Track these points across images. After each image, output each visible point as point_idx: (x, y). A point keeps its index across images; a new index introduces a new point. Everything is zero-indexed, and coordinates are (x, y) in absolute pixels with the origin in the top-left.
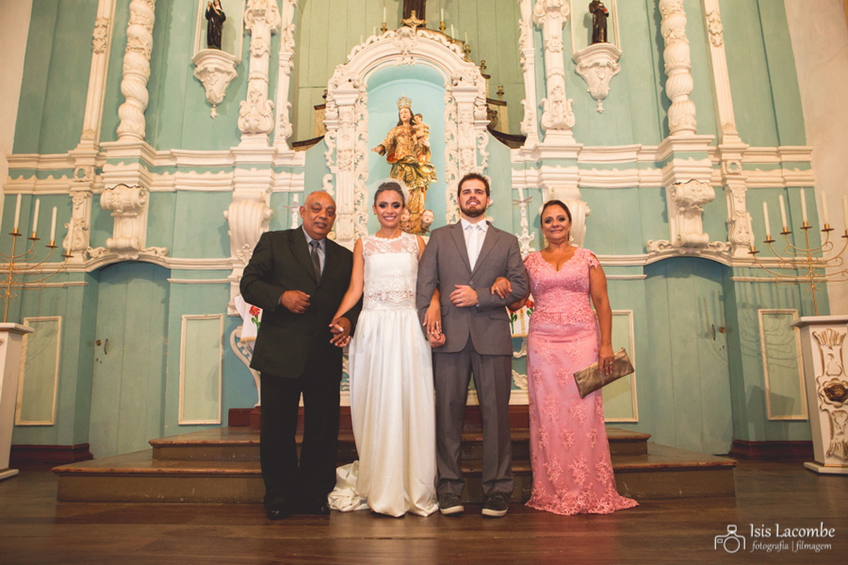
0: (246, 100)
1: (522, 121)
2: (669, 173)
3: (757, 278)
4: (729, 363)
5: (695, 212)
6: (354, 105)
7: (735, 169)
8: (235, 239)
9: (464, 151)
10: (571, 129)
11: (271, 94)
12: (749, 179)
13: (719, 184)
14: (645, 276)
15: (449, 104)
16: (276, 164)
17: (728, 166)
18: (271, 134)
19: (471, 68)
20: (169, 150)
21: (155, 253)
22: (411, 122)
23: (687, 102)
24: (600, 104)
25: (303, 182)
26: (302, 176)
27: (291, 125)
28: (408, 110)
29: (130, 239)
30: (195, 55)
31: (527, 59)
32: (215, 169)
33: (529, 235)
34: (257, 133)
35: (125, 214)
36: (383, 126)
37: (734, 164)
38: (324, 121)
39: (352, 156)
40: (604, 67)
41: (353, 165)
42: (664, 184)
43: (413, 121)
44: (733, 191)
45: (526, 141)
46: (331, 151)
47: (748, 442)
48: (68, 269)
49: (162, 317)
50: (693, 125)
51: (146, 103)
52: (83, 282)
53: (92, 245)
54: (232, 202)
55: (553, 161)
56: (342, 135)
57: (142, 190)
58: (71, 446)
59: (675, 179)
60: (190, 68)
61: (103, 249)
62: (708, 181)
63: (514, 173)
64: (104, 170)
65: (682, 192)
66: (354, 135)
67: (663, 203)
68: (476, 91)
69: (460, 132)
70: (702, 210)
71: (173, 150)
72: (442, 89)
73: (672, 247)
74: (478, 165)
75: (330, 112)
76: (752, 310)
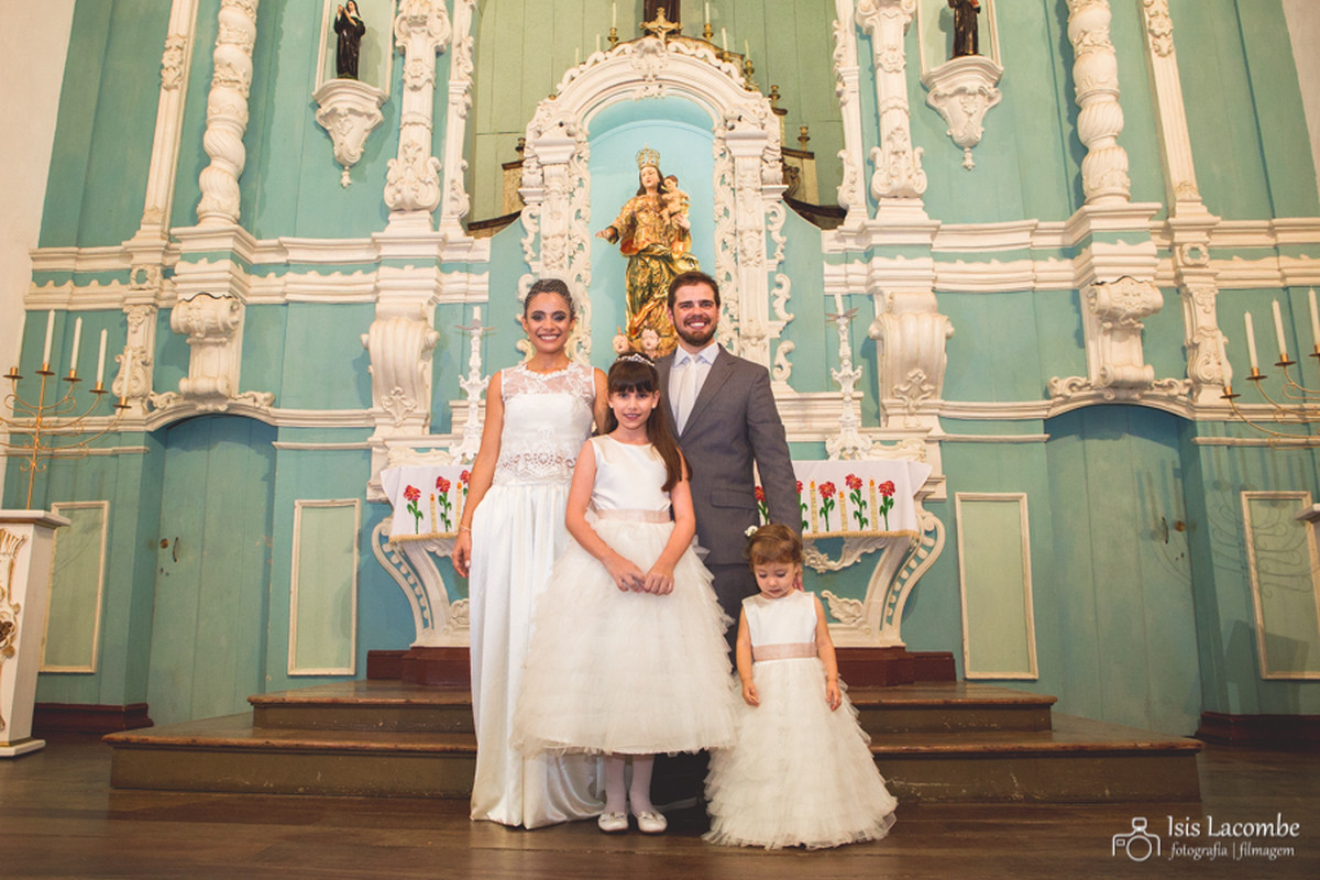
0: (396, 158)
1: (840, 184)
2: (1084, 267)
3: (1238, 440)
4: (1192, 581)
5: (1130, 330)
6: (568, 163)
7: (1198, 258)
8: (379, 380)
9: (745, 236)
10: (920, 196)
11: (436, 148)
12: (1222, 274)
13: (1171, 283)
14: (1047, 436)
15: (720, 159)
16: (444, 258)
17: (1186, 253)
18: (435, 212)
19: (757, 102)
20: (276, 238)
21: (255, 402)
22: (660, 189)
23: (1113, 149)
24: (969, 155)
25: (486, 287)
26: (486, 277)
27: (467, 196)
28: (654, 170)
29: (216, 379)
30: (316, 90)
31: (847, 84)
32: (348, 268)
33: (854, 370)
34: (415, 210)
35: (208, 340)
36: (613, 196)
37: (1197, 249)
38: (520, 190)
39: (564, 245)
40: (974, 94)
41: (566, 258)
42: (1077, 284)
43: (663, 187)
44: (1194, 295)
45: (847, 218)
46: (531, 237)
47: (1229, 716)
48: (119, 427)
49: (263, 503)
50: (1124, 186)
51: (242, 166)
52: (142, 447)
53: (157, 388)
54: (374, 320)
55: (891, 250)
56: (549, 211)
57: (234, 302)
58: (120, 707)
59: (1095, 276)
60: (310, 109)
61: (174, 395)
62: (1151, 279)
63: (828, 269)
64: (176, 272)
65: (1107, 297)
66: (567, 211)
67: (1076, 316)
68: (764, 137)
69: (740, 204)
70: (1142, 326)
71: (282, 239)
72: (709, 134)
73: (1092, 389)
74: (768, 258)
75: (529, 174)
76: (1230, 493)
